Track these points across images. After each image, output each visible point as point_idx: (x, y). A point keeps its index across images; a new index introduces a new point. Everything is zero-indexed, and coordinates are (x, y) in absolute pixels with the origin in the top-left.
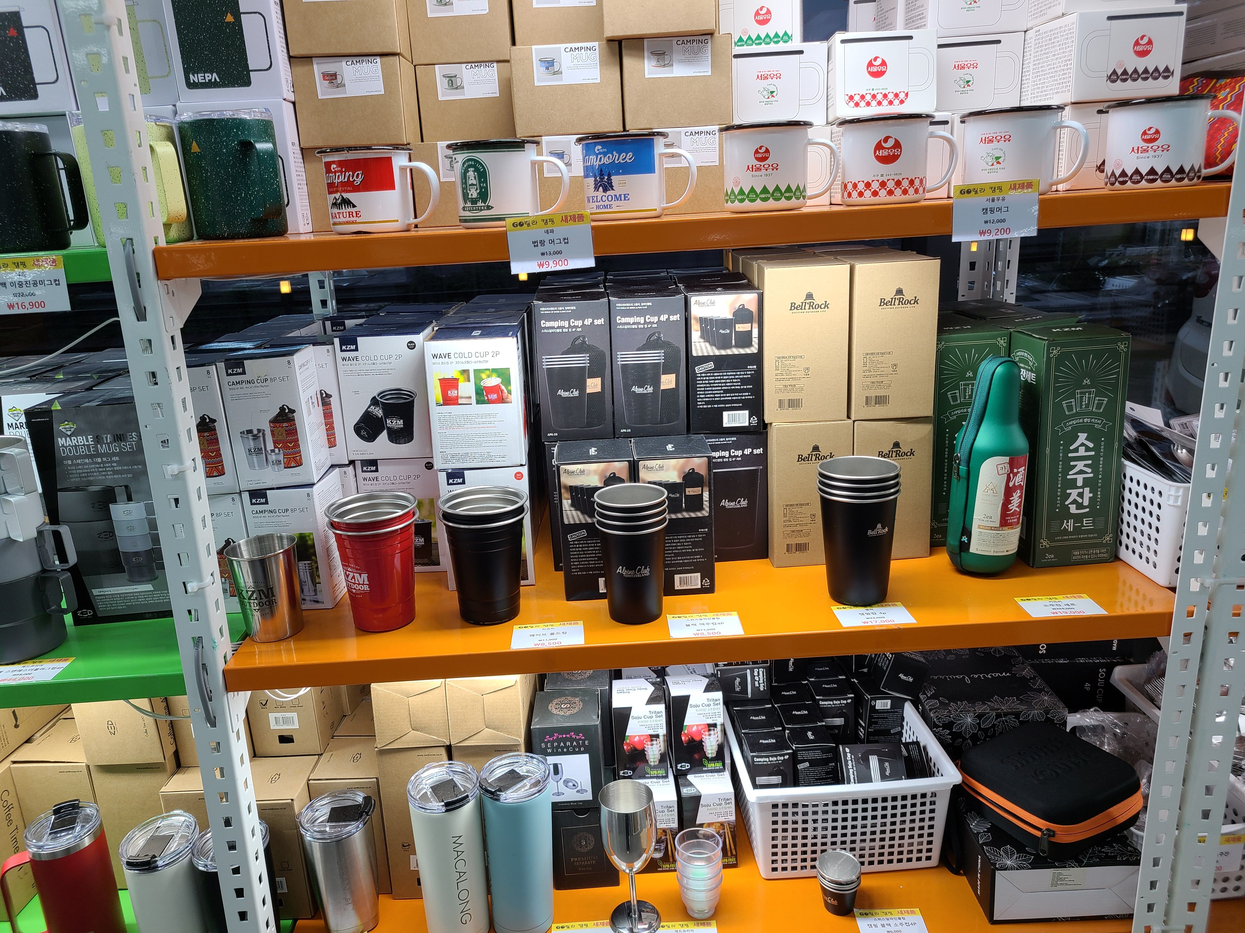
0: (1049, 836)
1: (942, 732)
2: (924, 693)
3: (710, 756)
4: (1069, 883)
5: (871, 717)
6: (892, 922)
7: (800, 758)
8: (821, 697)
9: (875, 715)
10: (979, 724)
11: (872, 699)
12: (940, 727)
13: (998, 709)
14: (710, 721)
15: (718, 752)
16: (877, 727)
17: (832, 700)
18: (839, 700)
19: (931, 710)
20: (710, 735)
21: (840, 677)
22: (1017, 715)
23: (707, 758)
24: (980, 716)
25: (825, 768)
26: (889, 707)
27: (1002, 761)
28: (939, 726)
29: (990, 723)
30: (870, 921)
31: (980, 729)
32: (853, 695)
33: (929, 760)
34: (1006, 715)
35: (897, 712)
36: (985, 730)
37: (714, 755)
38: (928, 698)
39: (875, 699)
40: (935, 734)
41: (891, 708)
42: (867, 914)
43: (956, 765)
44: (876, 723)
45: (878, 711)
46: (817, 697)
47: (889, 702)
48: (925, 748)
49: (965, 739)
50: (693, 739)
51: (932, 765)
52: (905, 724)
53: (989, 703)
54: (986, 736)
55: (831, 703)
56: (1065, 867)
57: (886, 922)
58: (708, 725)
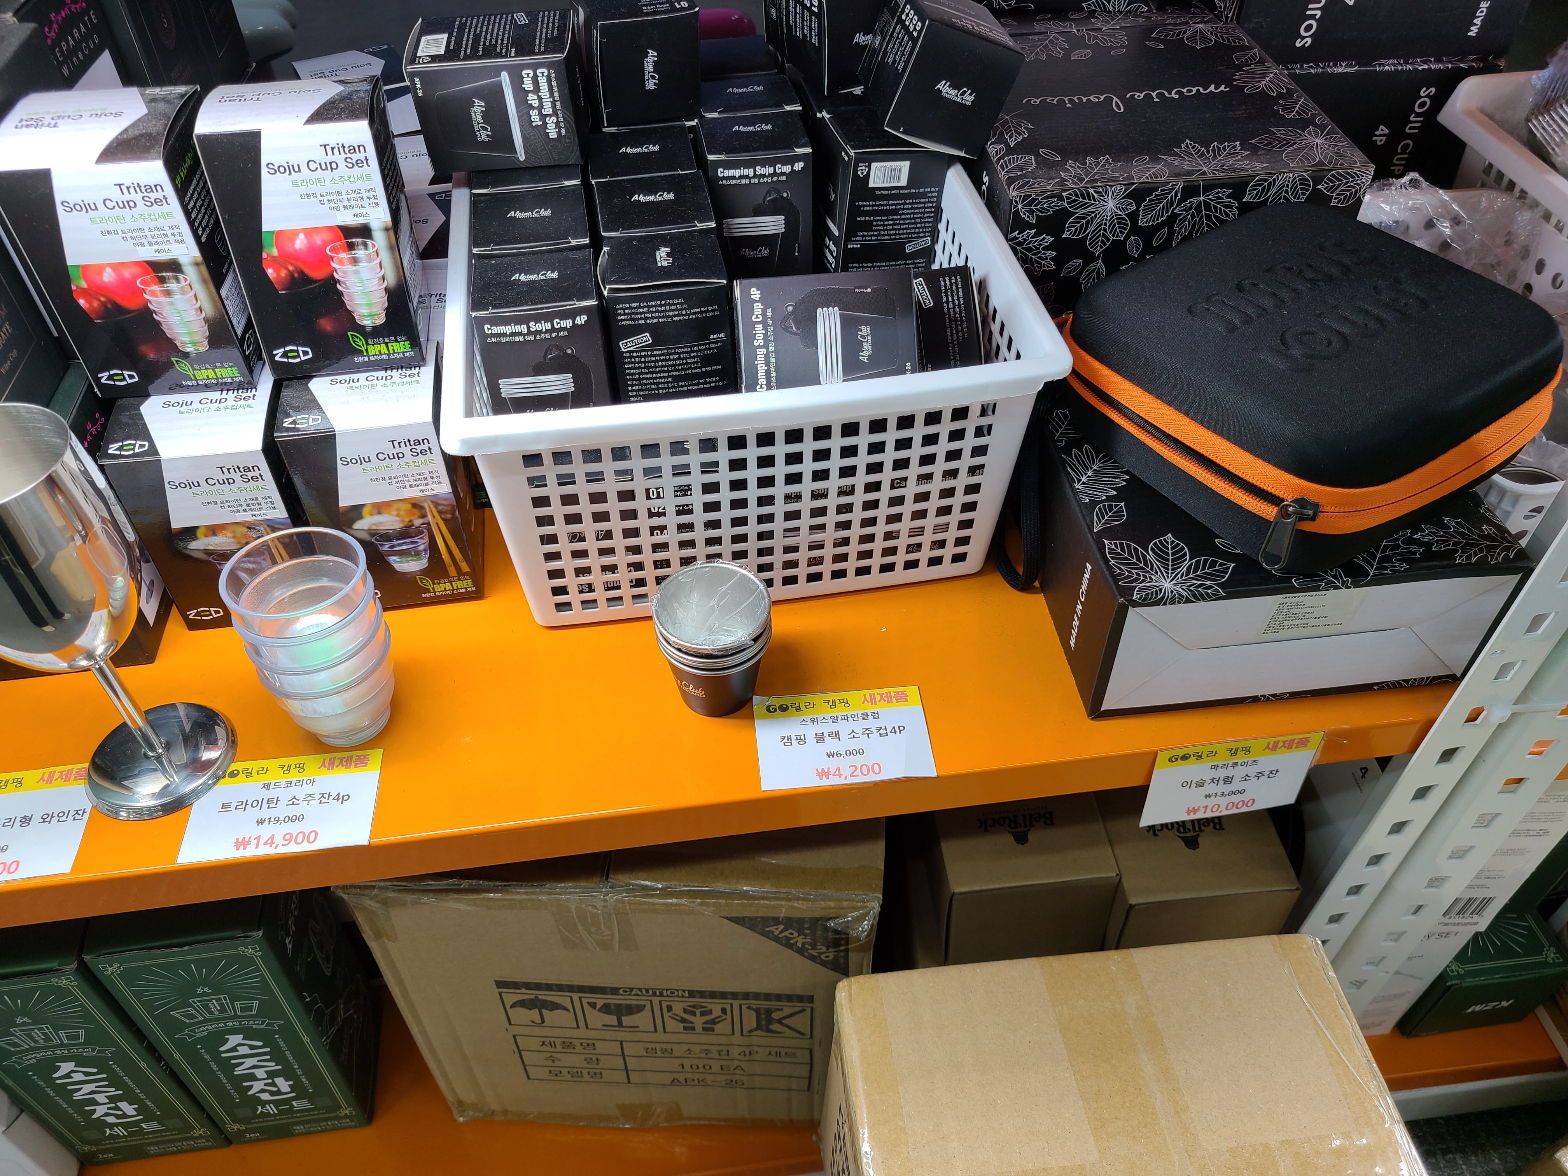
0: (1302, 518)
1: (1034, 243)
2: (1001, 139)
3: (367, 322)
4: (1312, 622)
5: (855, 211)
6: (844, 728)
7: (624, 320)
8: (722, 157)
9: (867, 206)
10: (1134, 216)
11: (860, 159)
12: (1031, 226)
13: (1189, 173)
14: (347, 219)
15: (390, 311)
16: (870, 237)
17: (751, 164)
18: (772, 163)
19: (1011, 181)
20: (355, 261)
21: (788, 108)
22: (1238, 187)
23: (361, 329)
24: (1139, 194)
25: (698, 349)
26: (904, 182)
27: (1190, 310)
28: (1025, 226)
29: (1164, 210)
30: (791, 727)
31: (1136, 230)
32: (808, 150)
33: (989, 316)
34: (1209, 187)
35: (924, 195)
36: (1146, 234)
37: (381, 320)
38: (1010, 151)
39: (869, 159)
40: (1016, 247)
41: (910, 184)
42: (784, 709)
43: (1060, 327)
44: (868, 226)
45: (873, 194)
46: (711, 157)
47: (905, 165)
48: (982, 285)
49: (1090, 258)
50: (302, 273)
51: (995, 328)
52: (942, 227)
53: (1169, 159)
54: (1148, 248)
55: (750, 172)
56: (1317, 589)
57: (826, 728)
58: (342, 228)
